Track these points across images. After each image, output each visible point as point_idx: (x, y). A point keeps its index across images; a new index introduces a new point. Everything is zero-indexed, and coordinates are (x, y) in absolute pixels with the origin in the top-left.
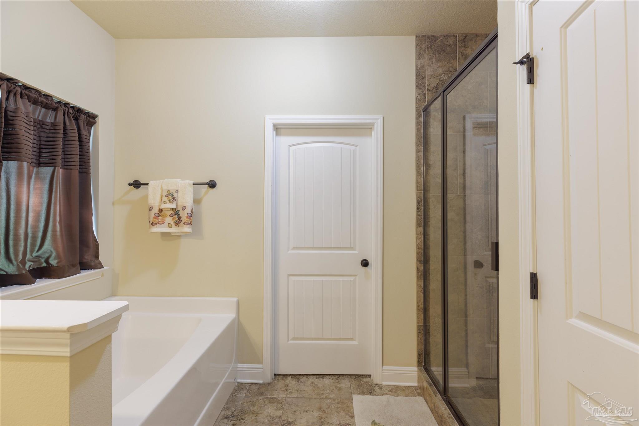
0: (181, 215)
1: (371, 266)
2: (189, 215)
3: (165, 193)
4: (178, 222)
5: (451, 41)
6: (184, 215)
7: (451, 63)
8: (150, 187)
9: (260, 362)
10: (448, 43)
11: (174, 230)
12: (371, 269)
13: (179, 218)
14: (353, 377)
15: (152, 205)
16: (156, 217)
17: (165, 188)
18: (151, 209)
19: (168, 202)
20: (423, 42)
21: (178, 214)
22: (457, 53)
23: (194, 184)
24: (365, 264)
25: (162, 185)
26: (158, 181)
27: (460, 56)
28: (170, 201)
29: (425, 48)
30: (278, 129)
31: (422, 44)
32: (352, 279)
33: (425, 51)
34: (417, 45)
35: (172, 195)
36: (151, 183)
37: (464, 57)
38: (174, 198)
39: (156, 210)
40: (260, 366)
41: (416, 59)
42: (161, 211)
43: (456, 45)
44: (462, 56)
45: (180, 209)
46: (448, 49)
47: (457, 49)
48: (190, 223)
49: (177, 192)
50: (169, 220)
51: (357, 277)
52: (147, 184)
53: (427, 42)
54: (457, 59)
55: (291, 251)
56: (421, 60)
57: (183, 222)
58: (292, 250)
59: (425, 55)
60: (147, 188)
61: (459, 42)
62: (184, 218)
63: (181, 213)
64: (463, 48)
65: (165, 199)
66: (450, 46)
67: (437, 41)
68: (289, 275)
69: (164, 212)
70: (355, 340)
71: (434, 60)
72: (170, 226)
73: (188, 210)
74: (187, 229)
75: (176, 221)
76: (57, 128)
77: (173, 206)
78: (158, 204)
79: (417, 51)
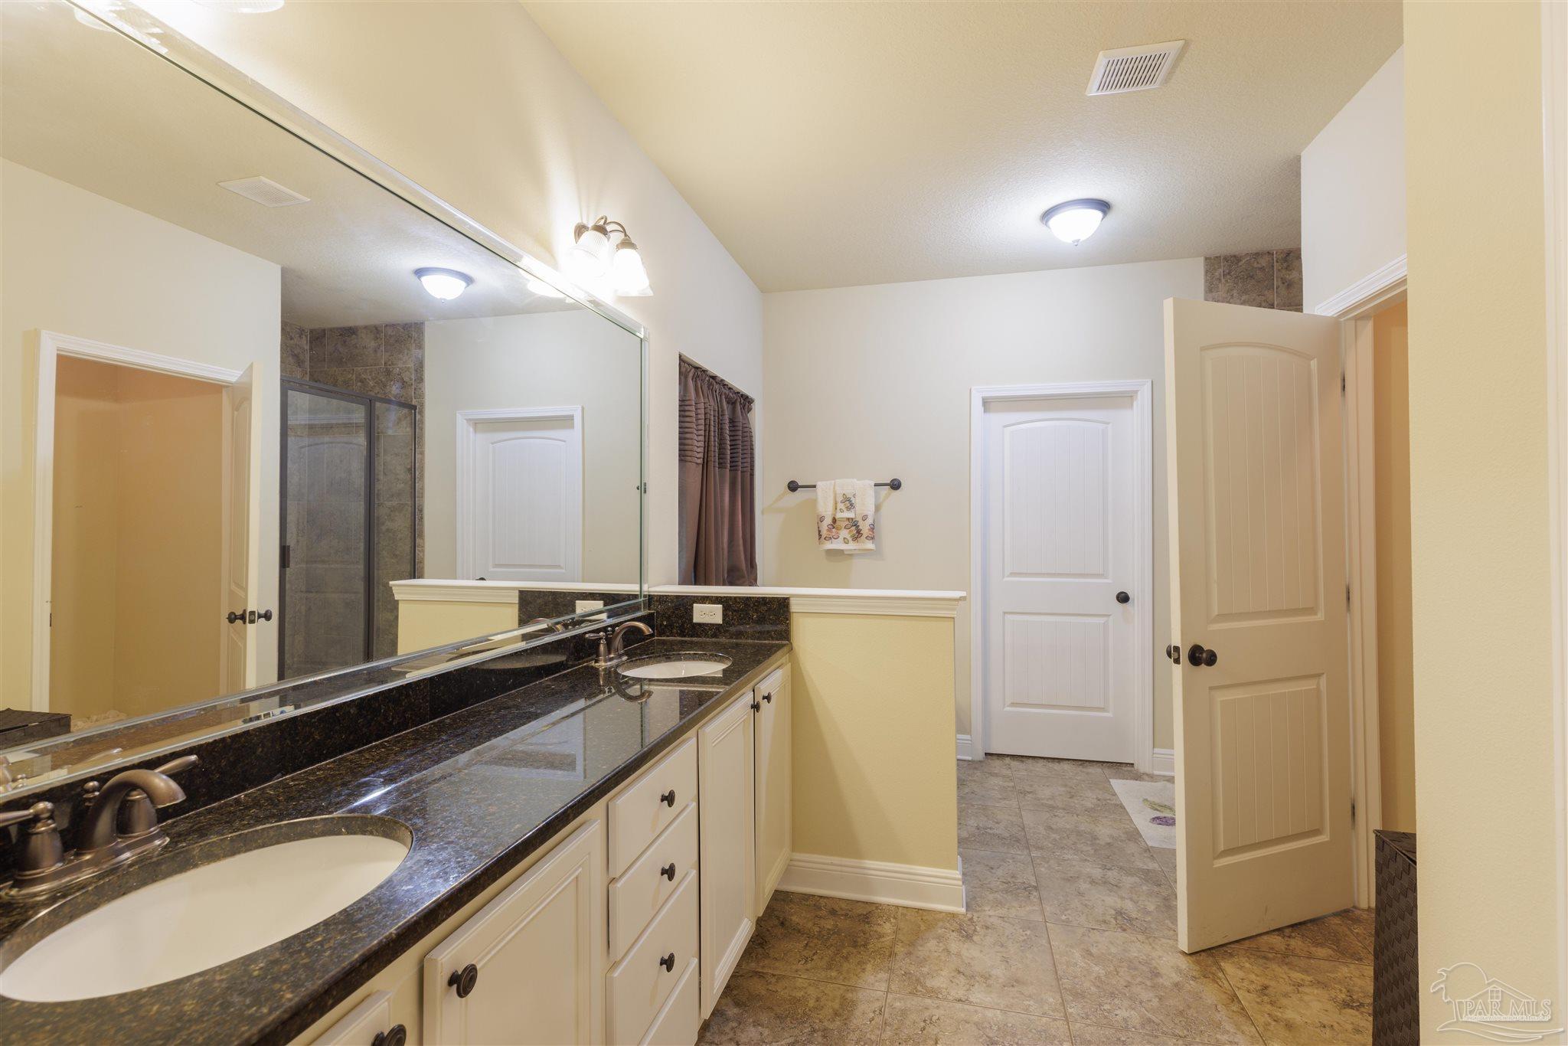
0: (860, 527)
1: (1133, 602)
2: (872, 526)
3: (840, 499)
4: (858, 535)
5: (1263, 262)
6: (865, 528)
7: (1264, 295)
8: (819, 488)
9: (969, 732)
10: (1259, 266)
11: (852, 546)
12: (1134, 605)
13: (859, 532)
14: (1105, 765)
15: (824, 514)
16: (829, 530)
17: (840, 491)
18: (822, 519)
19: (845, 510)
20: (1216, 267)
21: (856, 525)
22: (1273, 279)
23: (876, 485)
24: (1123, 598)
25: (834, 488)
26: (828, 482)
27: (1280, 283)
28: (848, 509)
29: (1220, 275)
30: (987, 404)
31: (1215, 269)
32: (1102, 620)
33: (1220, 280)
34: (1206, 272)
35: (850, 501)
36: (819, 484)
37: (1286, 284)
38: (852, 505)
39: (828, 521)
40: (968, 737)
41: (1206, 292)
42: (834, 520)
43: (1273, 266)
44: (1283, 283)
45: (859, 519)
46: (1260, 275)
47: (1273, 273)
48: (872, 538)
49: (854, 496)
50: (844, 533)
51: (1111, 617)
52: (814, 486)
53: (1224, 266)
54: (1273, 288)
55: (1006, 579)
56: (1214, 294)
57: (865, 536)
58: (1008, 577)
59: (1220, 285)
60: (815, 491)
61: (1277, 262)
62: (865, 530)
63: (861, 524)
64: (1283, 271)
65: (841, 506)
66: (1262, 269)
67: (1240, 264)
68: (1005, 613)
69: (838, 523)
70: (1108, 712)
71: (1235, 293)
72: (846, 541)
73: (870, 521)
74: (870, 545)
75: (854, 535)
76: (736, 424)
77: (851, 515)
78: (830, 513)
79: (1206, 281)
